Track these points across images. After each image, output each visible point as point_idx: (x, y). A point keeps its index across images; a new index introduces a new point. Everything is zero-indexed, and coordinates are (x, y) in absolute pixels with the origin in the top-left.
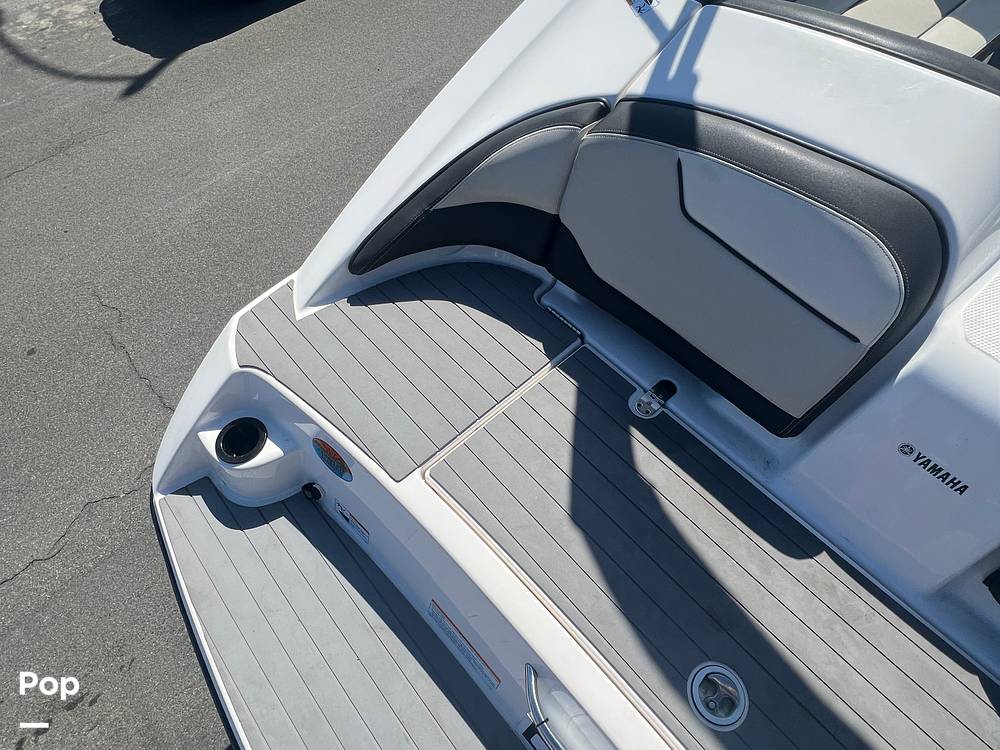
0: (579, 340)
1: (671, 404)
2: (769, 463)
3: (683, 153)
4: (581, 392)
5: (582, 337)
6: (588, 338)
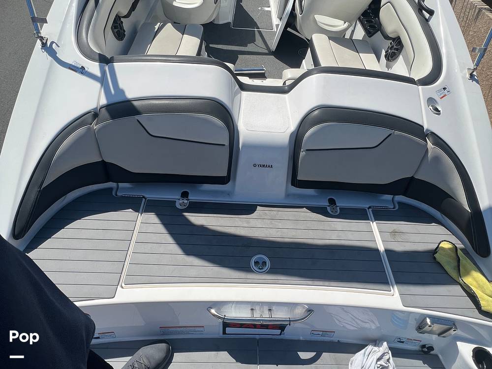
0: (144, 199)
1: (190, 198)
2: (229, 194)
3: (137, 117)
4: (158, 215)
5: (144, 197)
6: (146, 196)
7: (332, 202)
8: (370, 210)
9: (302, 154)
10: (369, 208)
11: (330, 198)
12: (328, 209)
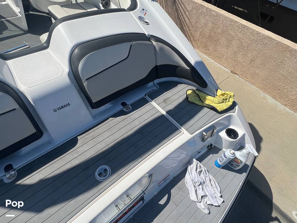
1: (15, 167)
7: (124, 104)
8: (147, 96)
9: (85, 84)
10: (145, 95)
11: (122, 103)
12: (124, 109)
